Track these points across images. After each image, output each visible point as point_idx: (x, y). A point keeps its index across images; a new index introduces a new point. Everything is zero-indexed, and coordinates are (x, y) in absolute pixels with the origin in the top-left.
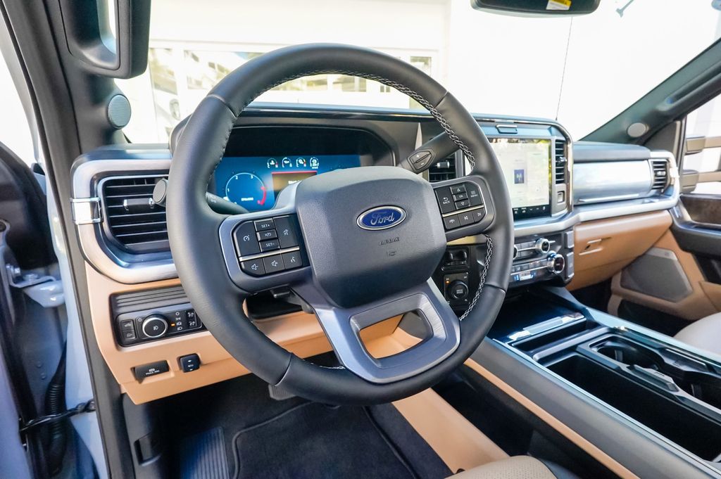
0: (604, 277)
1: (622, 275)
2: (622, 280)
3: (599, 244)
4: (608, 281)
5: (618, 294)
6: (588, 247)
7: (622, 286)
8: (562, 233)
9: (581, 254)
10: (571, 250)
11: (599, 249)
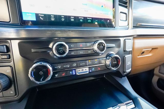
0: (151, 68)
1: (160, 68)
2: (160, 70)
3: (150, 52)
4: (153, 70)
5: (157, 75)
6: (143, 53)
7: (159, 72)
8: (122, 40)
9: (138, 57)
10: (129, 53)
11: (150, 55)
